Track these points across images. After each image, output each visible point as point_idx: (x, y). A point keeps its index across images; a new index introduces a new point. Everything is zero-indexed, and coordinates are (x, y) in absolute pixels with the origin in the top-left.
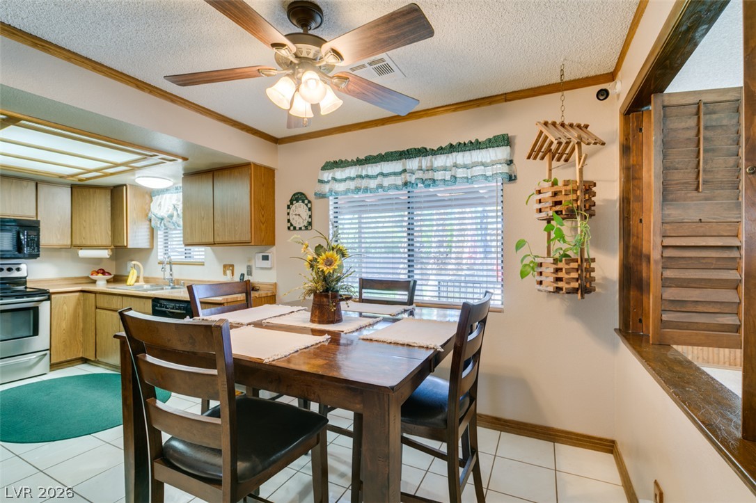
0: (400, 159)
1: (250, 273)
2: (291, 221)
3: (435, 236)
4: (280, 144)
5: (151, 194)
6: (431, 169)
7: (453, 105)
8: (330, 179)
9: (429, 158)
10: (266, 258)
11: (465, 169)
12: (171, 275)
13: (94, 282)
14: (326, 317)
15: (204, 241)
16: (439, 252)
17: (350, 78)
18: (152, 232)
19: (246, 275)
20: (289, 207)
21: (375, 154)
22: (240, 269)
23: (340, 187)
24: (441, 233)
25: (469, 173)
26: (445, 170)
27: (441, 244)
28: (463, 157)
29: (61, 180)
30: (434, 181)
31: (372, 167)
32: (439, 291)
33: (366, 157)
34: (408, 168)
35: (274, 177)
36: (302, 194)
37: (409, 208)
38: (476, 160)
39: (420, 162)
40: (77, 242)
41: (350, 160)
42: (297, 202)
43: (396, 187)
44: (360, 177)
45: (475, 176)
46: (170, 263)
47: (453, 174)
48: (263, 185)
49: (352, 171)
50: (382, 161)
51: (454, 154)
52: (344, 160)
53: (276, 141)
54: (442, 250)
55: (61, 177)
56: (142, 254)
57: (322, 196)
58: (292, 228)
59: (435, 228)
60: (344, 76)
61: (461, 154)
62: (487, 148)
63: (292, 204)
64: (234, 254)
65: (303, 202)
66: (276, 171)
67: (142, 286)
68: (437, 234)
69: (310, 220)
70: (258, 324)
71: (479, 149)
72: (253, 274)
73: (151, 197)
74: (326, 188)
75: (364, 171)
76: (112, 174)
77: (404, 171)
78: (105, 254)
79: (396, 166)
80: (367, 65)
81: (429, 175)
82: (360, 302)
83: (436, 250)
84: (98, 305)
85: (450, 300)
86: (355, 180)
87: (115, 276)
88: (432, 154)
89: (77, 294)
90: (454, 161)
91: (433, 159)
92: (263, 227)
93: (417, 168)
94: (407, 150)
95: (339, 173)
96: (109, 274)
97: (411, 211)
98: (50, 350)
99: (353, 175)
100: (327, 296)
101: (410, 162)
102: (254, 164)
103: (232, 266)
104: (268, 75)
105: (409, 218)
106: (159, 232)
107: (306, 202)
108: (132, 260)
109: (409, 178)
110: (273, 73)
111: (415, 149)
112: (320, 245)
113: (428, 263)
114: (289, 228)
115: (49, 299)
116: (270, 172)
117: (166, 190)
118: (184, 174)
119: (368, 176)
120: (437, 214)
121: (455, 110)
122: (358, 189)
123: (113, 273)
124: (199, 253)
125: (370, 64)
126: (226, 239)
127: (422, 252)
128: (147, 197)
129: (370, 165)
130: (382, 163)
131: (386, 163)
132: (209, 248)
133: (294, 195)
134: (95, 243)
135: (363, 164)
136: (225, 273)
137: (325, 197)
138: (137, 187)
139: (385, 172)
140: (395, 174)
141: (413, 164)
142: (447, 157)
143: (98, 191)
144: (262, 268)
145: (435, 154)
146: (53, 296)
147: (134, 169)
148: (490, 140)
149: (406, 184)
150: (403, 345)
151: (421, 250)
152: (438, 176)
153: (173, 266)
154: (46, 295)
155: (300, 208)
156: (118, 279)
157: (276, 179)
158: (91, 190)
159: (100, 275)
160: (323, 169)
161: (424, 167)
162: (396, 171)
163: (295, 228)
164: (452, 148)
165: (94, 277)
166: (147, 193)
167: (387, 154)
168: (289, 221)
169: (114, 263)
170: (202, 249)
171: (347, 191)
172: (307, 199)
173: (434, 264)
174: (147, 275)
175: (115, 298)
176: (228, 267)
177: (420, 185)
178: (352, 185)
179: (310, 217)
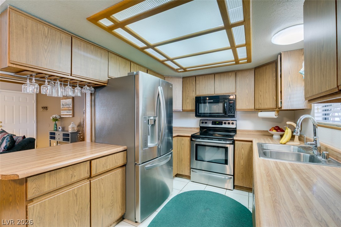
78: (274, 115)
96: (282, 131)
98: (233, 176)
115: (234, 143)
134: (266, 107)
154: (232, 141)
159: (274, 131)
165: (271, 132)
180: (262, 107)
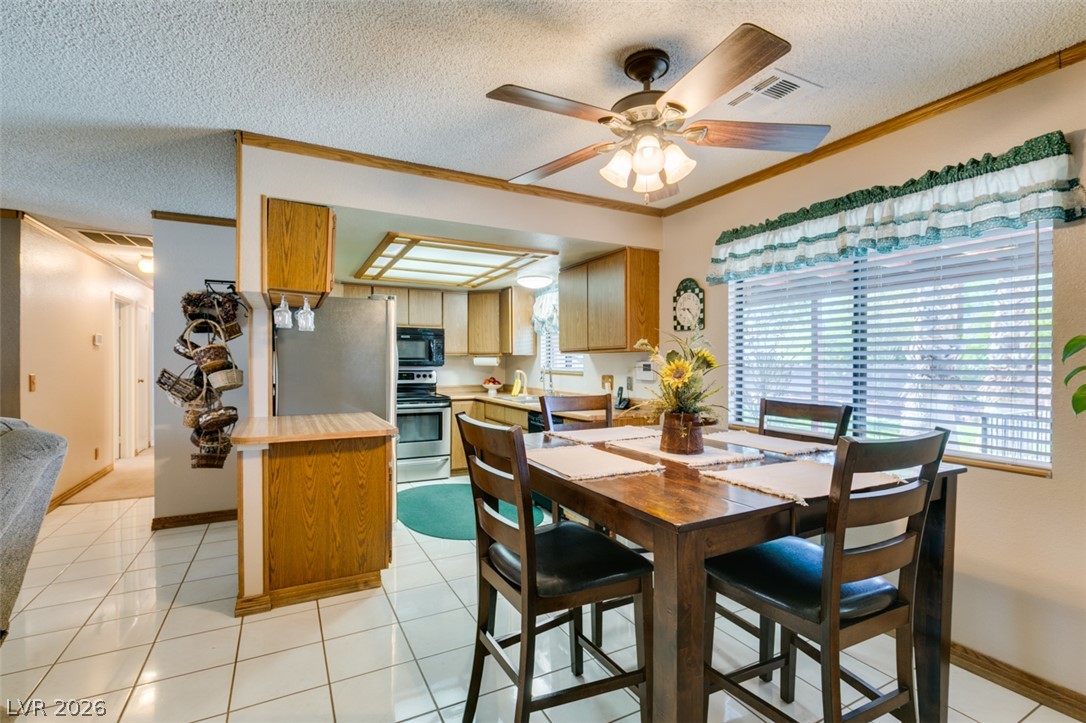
0: (836, 212)
1: (630, 387)
2: (679, 318)
3: (997, 330)
4: (665, 216)
5: (534, 294)
6: (893, 221)
7: (938, 101)
8: (727, 255)
9: (886, 203)
10: (647, 368)
11: (960, 213)
12: (551, 386)
13: (486, 391)
14: (676, 445)
15: (580, 347)
16: (1009, 361)
17: (709, 126)
18: (536, 336)
19: (625, 390)
20: (675, 300)
21: (795, 211)
22: (620, 381)
23: (742, 266)
24: (1013, 323)
25: (969, 218)
26: (919, 220)
27: (1013, 345)
28: (957, 191)
29: (459, 288)
30: (896, 240)
31: (790, 230)
32: (985, 436)
33: (780, 217)
34: (848, 224)
35: (658, 261)
36: (691, 280)
37: (856, 288)
38: (984, 192)
39: (871, 212)
40: (472, 350)
41: (757, 225)
42: (686, 292)
43: (829, 258)
44: (772, 248)
45: (980, 223)
46: (550, 373)
47: (932, 224)
48: (643, 273)
49: (758, 241)
50: (805, 219)
51: (937, 189)
52: (747, 225)
53: (660, 213)
54: (1015, 356)
55: (458, 285)
56: (526, 361)
57: (718, 281)
58: (679, 328)
59: (998, 313)
60: (698, 125)
61: (951, 187)
62: (1009, 166)
63: (679, 295)
64: (615, 363)
65: (693, 291)
66: (661, 254)
67: (524, 398)
68: (1003, 324)
69: (702, 316)
70: (600, 446)
71: (992, 170)
72: (634, 388)
73: (534, 298)
74: (722, 269)
75: (777, 238)
76: (496, 278)
77: (843, 230)
78: (494, 361)
79: (829, 224)
80: (752, 92)
81: (888, 231)
82: (760, 433)
83: (999, 357)
84: (488, 415)
85: (1010, 455)
86: (763, 254)
87: (504, 385)
88: (892, 196)
89: (472, 402)
90: (937, 201)
91: (896, 205)
92: (642, 328)
93: (864, 222)
94: (848, 196)
95: (741, 246)
96: (499, 383)
97: (859, 293)
98: (450, 455)
99: (760, 247)
100: (679, 418)
101: (853, 216)
102: (631, 248)
103: (611, 377)
104: (607, 151)
105: (856, 306)
106: (542, 338)
107: (697, 291)
108: (519, 369)
109: (850, 240)
110: (610, 147)
111: (862, 192)
112: (673, 351)
113: (982, 383)
114: (675, 328)
115: (450, 406)
116: (653, 255)
117: (548, 288)
118: (560, 270)
119: (783, 246)
120: (1002, 285)
121: (941, 110)
122: (767, 267)
123: (503, 382)
124: (580, 361)
125: (757, 88)
126: (601, 345)
127: (952, 361)
128: (531, 298)
129: (786, 228)
130: (806, 223)
131: (812, 221)
132: (587, 355)
133: (682, 283)
134: (486, 351)
135: (775, 228)
136: (603, 387)
137: (722, 282)
138: (519, 288)
139: (810, 235)
140: (827, 237)
141: (857, 217)
142: (924, 195)
143: (488, 295)
144: (644, 381)
145: (898, 195)
146: (453, 403)
147: (513, 271)
148: (1017, 151)
149: (843, 251)
150: (753, 489)
151: (953, 356)
152: (904, 231)
153: (554, 376)
154: (447, 400)
155: (689, 300)
156: (506, 389)
157: (660, 264)
158: (484, 295)
159: (491, 384)
160: (719, 242)
161: (877, 219)
162: (829, 232)
163: (682, 328)
164: (933, 179)
165: (486, 386)
166: (530, 294)
167: (814, 207)
168: (675, 318)
169: (504, 371)
170: (581, 356)
171: (752, 271)
172: (698, 286)
173: (994, 383)
174: (530, 386)
175: (500, 408)
176: (608, 378)
177: (870, 250)
178: (758, 261)
179: (703, 311)
180: (481, 351)
